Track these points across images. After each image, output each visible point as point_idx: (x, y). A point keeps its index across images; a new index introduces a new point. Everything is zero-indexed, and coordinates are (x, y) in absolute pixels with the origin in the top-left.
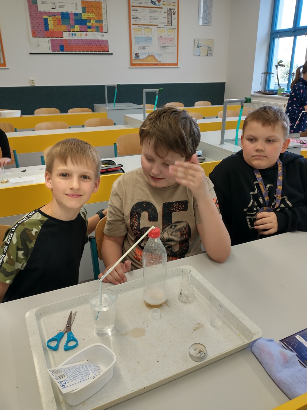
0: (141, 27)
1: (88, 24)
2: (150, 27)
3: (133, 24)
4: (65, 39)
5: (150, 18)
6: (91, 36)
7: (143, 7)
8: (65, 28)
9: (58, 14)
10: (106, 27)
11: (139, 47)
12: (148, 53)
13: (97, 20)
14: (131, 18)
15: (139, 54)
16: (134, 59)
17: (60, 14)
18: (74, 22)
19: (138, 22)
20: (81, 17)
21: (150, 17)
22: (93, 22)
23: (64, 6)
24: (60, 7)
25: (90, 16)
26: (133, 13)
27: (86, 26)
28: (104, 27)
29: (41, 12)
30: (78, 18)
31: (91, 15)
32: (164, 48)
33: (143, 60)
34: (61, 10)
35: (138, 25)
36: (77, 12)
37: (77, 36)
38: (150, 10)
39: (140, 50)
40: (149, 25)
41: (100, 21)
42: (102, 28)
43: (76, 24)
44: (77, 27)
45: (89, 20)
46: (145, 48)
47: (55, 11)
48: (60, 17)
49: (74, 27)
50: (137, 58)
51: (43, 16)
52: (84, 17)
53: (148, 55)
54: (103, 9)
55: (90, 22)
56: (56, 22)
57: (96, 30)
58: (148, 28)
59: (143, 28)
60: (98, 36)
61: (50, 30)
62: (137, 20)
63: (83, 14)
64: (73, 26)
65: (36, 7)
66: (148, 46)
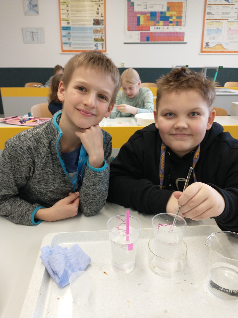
0: (213, 21)
1: (170, 20)
2: (221, 21)
3: (207, 19)
5: (222, 14)
6: (172, 29)
7: (218, 5)
8: (152, 24)
9: (148, 13)
10: (184, 22)
11: (210, 37)
12: (217, 42)
13: (178, 17)
14: (206, 14)
15: (209, 43)
16: (204, 48)
17: (150, 13)
18: (159, 19)
20: (165, 15)
21: (222, 12)
22: (175, 18)
23: (153, 7)
24: (150, 8)
25: (172, 14)
26: (208, 10)
27: (168, 22)
28: (182, 22)
29: (135, 12)
30: (163, 15)
31: (174, 13)
32: (232, 39)
33: (211, 48)
34: (150, 10)
35: (211, 19)
36: (163, 11)
37: (161, 29)
38: (223, 7)
39: (210, 40)
40: (221, 20)
41: (180, 17)
42: (181, 22)
43: (161, 20)
44: (161, 23)
45: (171, 17)
46: (215, 38)
47: (146, 11)
48: (149, 15)
49: (159, 23)
50: (207, 46)
51: (136, 15)
52: (168, 14)
53: (217, 44)
54: (183, 8)
55: (172, 18)
57: (176, 24)
58: (219, 22)
59: (215, 22)
60: (177, 29)
61: (141, 25)
62: (211, 16)
63: (167, 12)
64: (158, 21)
65: (133, 8)
66: (217, 37)
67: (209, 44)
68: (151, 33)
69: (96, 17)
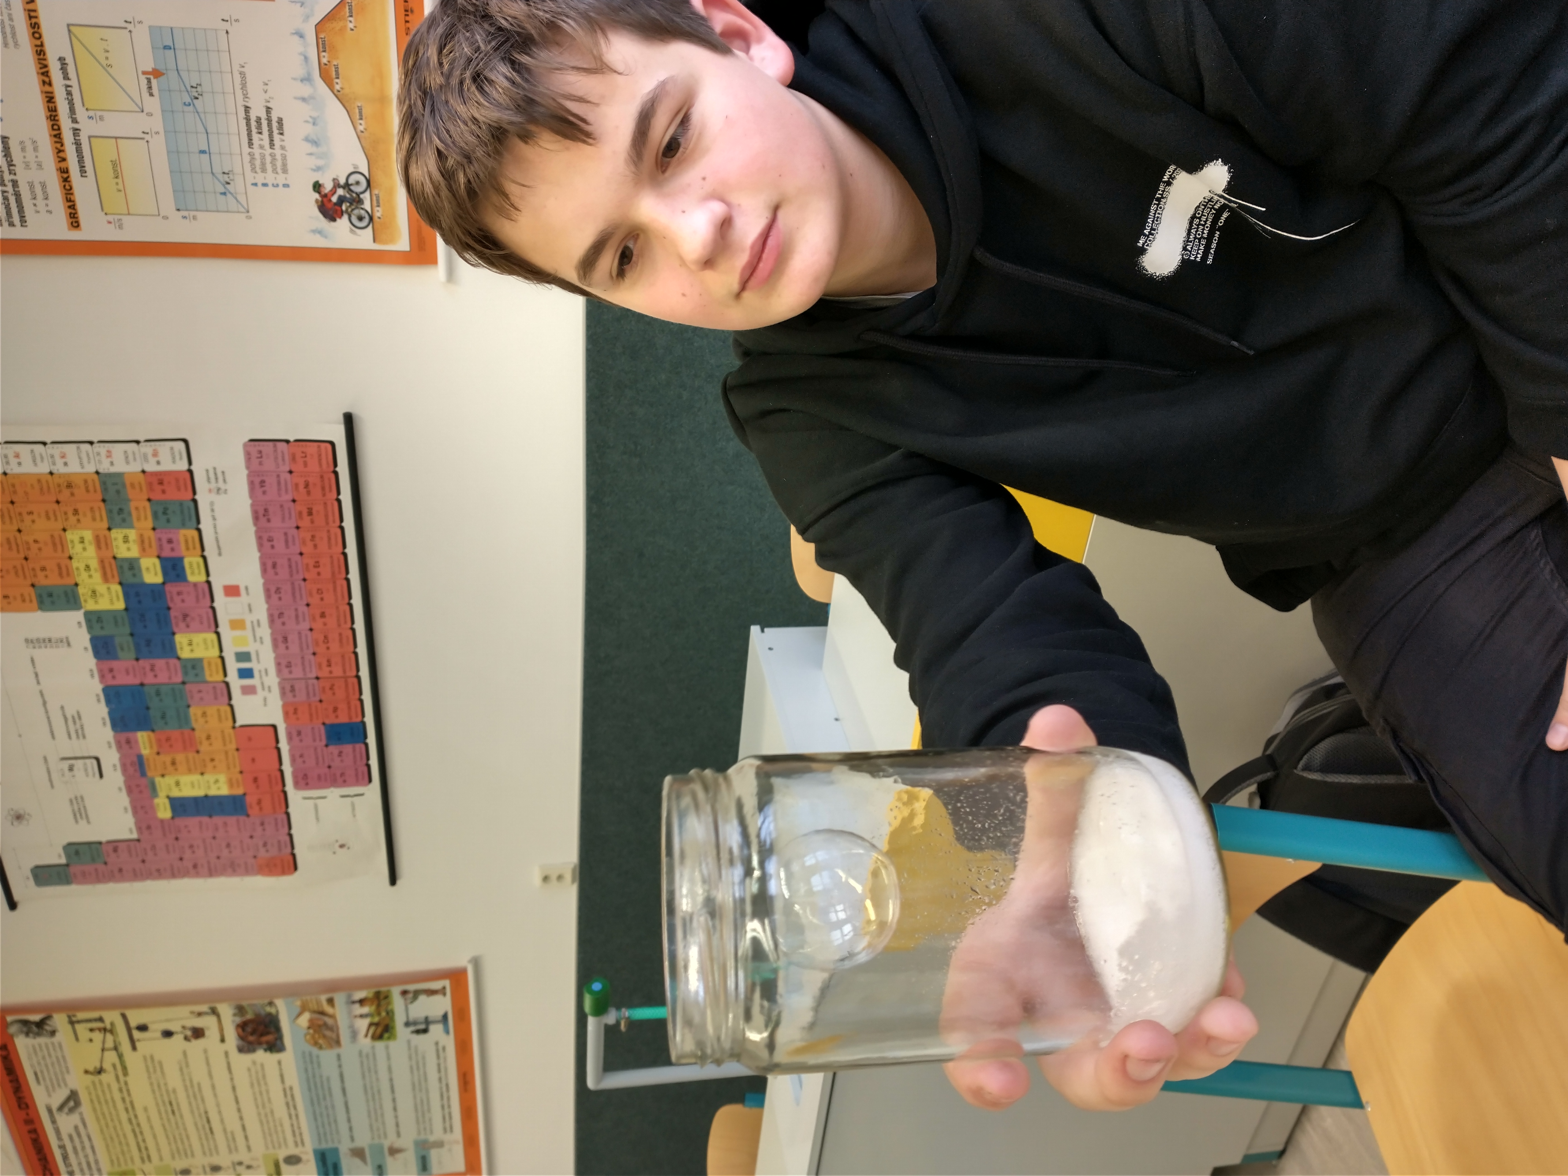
0: (78, 144)
1: (152, 575)
2: (55, 44)
3: (74, 222)
4: (286, 714)
6: (233, 558)
8: (212, 710)
9: (125, 745)
10: (147, 449)
11: (260, 178)
12: (307, 79)
13: (109, 512)
14: (18, 233)
16: (375, 235)
17: (124, 736)
18: (160, 663)
19: (40, 165)
20: (113, 614)
22: (126, 540)
23: (70, 712)
24: (81, 734)
27: (170, 589)
28: (151, 467)
30: (121, 635)
31: (84, 551)
33: (374, 147)
34: (99, 731)
35: (64, 174)
37: (251, 647)
39: (285, 171)
40: (40, 52)
41: (110, 494)
43: (169, 650)
44: (193, 645)
45: (122, 571)
46: (258, 111)
48: (143, 736)
51: (162, 821)
52: (107, 597)
53: (322, 87)
55: (132, 565)
56: (180, 757)
57: (184, 525)
58: (71, 69)
59: (87, 128)
60: (228, 514)
62: (23, 177)
63: (91, 606)
64: (184, 667)
65: (115, 850)
66: (244, 86)
67: (337, 185)
68: (290, 711)
69: (223, 1040)
